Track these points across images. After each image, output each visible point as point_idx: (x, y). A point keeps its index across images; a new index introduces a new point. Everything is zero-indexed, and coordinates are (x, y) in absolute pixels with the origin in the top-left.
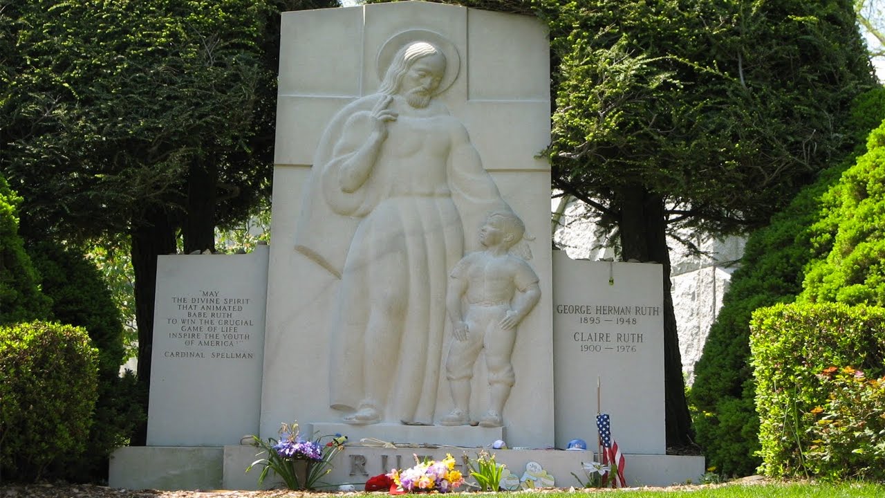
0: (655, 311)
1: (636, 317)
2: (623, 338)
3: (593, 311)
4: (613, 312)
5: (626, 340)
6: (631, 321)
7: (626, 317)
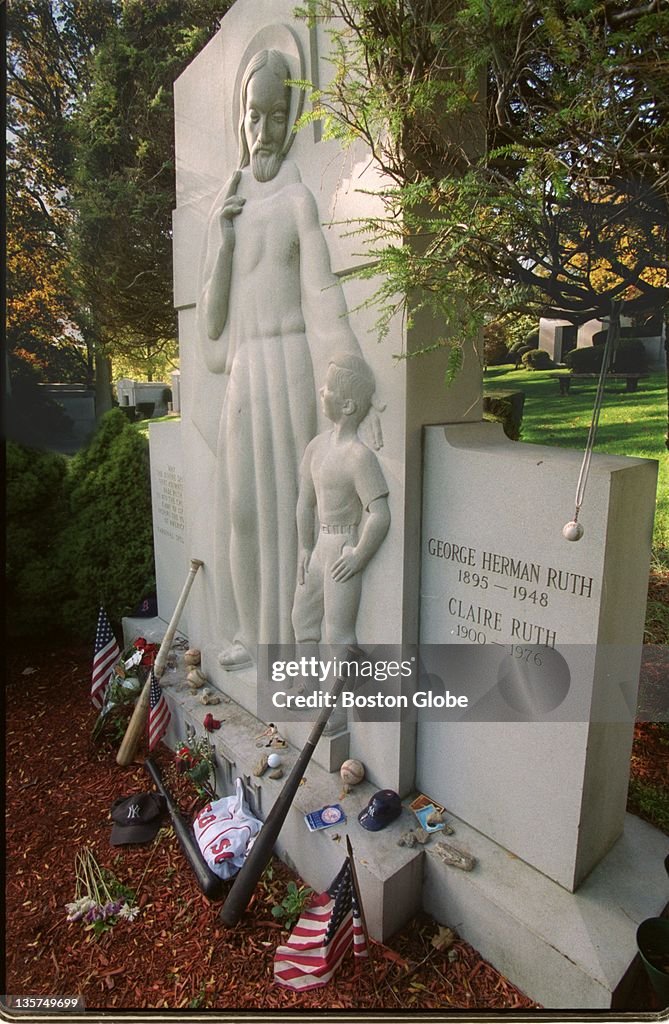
0: (586, 586)
1: (548, 591)
2: (521, 630)
3: (478, 559)
4: (509, 568)
5: (527, 637)
6: (539, 597)
7: (530, 587)
